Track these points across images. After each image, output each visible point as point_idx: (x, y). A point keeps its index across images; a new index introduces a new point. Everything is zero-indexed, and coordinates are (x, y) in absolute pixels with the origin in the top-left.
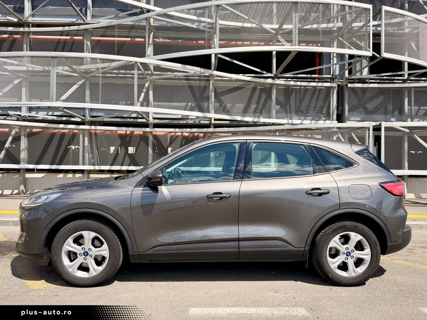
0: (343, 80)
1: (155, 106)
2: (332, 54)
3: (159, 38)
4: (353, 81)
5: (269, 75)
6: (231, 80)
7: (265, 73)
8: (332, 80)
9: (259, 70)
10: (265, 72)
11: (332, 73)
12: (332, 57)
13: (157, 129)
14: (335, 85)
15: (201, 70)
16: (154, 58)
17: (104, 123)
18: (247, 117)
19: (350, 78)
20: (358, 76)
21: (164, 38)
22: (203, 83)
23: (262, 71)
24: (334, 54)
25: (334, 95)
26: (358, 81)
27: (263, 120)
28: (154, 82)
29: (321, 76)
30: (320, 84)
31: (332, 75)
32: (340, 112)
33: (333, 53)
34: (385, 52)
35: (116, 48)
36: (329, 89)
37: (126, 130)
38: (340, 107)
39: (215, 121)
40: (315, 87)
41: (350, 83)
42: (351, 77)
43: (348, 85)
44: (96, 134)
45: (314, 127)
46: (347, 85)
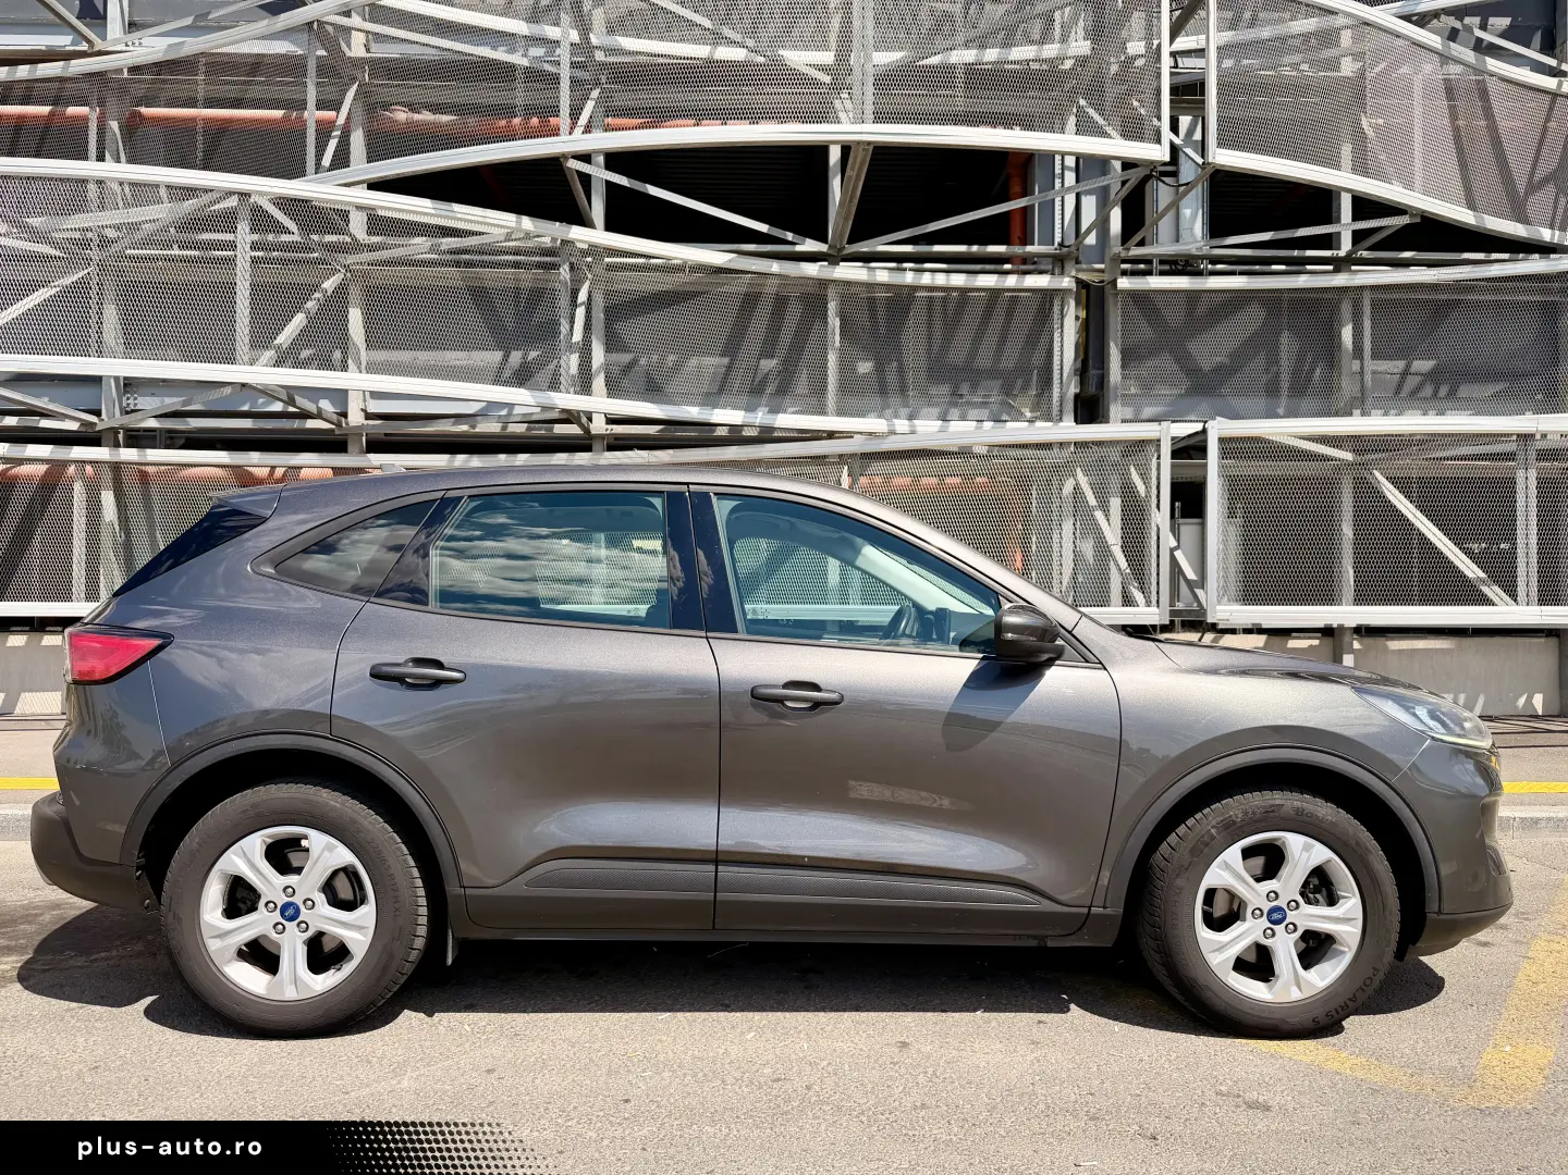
0: (1102, 266)
1: (373, 368)
2: (1058, 158)
3: (393, 107)
4: (1143, 267)
5: (810, 246)
6: (670, 269)
7: (790, 239)
8: (1058, 262)
9: (763, 228)
10: (790, 236)
11: (1058, 239)
12: (1058, 170)
13: (376, 459)
14: (1067, 282)
15: (519, 223)
16: (335, 180)
17: (187, 439)
18: (724, 407)
19: (1123, 255)
20: (1163, 247)
21: (412, 108)
22: (527, 278)
23: (777, 232)
24: (1067, 158)
25: (1066, 320)
26: (1167, 267)
27: (787, 420)
28: (365, 275)
29: (1017, 250)
30: (1011, 281)
31: (1059, 244)
32: (1092, 390)
33: (1063, 155)
34: (1219, 145)
35: (200, 146)
36: (1047, 297)
37: (273, 463)
38: (1090, 369)
39: (610, 427)
40: (995, 293)
41: (1124, 273)
42: (1128, 249)
43: (1119, 281)
44: (144, 477)
45: (952, 445)
46: (1114, 282)
